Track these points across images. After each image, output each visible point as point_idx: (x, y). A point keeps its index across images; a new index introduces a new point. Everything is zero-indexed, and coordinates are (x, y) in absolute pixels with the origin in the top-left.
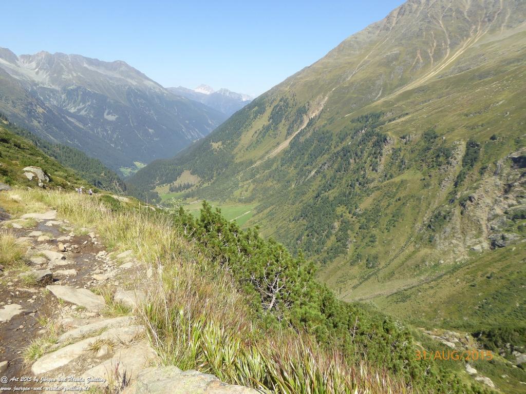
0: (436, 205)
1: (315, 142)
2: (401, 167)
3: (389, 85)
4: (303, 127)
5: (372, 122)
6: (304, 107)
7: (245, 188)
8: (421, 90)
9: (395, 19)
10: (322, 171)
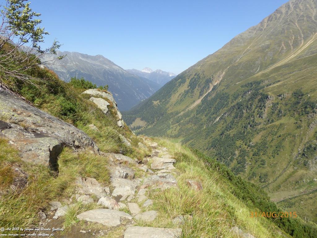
0: (307, 140)
1: (218, 100)
2: (279, 115)
3: (264, 65)
4: (210, 91)
5: (255, 87)
6: (210, 78)
7: (174, 129)
8: (287, 66)
9: (266, 24)
10: (224, 118)
